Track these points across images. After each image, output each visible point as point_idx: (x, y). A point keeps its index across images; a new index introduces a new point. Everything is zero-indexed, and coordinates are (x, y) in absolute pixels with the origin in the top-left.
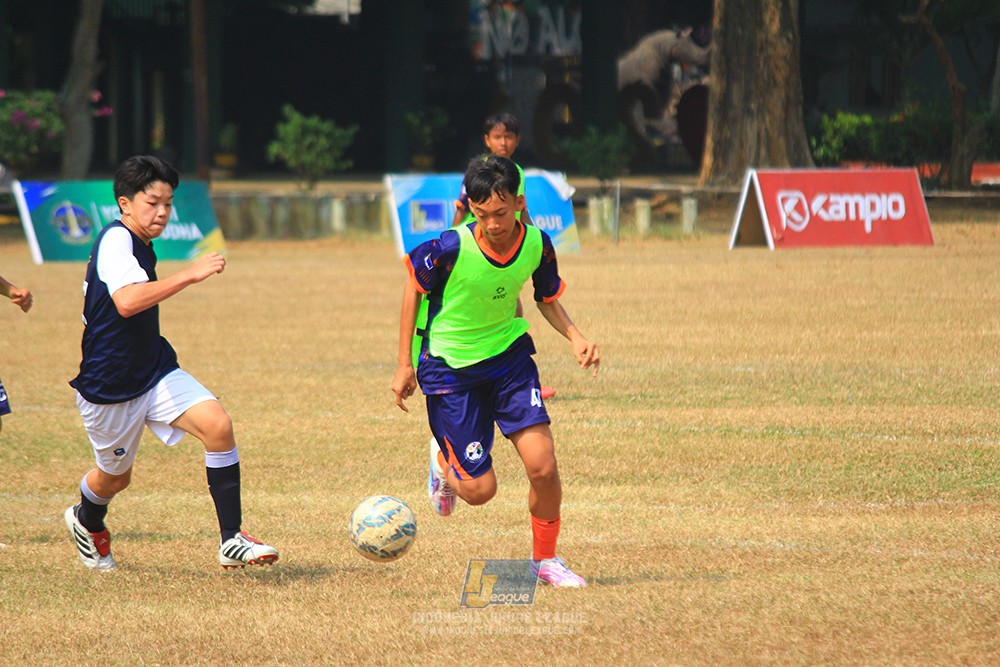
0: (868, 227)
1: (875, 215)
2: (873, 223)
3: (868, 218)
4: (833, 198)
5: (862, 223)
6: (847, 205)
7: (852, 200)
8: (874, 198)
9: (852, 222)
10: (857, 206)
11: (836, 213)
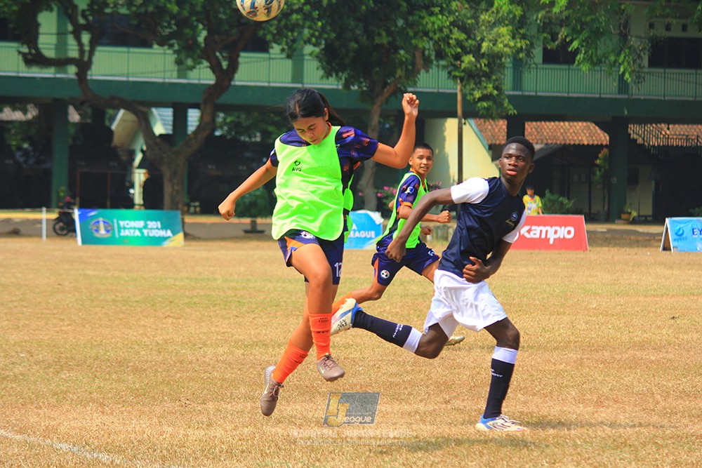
0: (551, 242)
1: (557, 236)
2: (555, 239)
3: (552, 237)
4: (533, 228)
5: (549, 239)
6: (541, 231)
7: (544, 229)
8: (558, 228)
9: (543, 239)
10: (547, 231)
11: (535, 234)
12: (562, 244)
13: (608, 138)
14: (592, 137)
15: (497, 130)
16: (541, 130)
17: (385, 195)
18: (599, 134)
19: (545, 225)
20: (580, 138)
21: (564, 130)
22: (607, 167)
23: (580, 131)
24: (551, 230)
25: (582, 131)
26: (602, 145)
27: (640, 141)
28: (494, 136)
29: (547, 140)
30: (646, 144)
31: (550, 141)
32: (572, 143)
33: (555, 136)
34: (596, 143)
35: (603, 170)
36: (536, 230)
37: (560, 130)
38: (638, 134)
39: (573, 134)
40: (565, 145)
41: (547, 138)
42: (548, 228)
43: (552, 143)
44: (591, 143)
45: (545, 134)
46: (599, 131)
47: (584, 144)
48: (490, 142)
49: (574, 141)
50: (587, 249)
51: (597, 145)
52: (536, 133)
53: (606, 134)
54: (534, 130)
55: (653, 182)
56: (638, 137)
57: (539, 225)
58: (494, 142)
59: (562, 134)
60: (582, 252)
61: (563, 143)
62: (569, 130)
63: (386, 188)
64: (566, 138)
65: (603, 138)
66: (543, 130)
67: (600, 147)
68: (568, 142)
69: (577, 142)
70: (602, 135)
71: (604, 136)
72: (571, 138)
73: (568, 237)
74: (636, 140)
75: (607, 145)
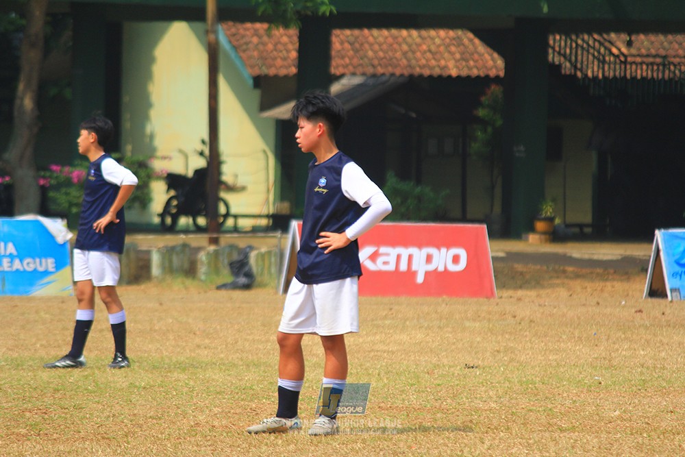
0: (420, 279)
1: (431, 267)
2: (427, 274)
3: (421, 270)
4: (383, 250)
5: (414, 274)
6: (399, 257)
7: (405, 252)
9: (403, 273)
10: (410, 257)
11: (385, 263)
12: (441, 283)
13: (500, 63)
14: (467, 61)
15: (270, 46)
16: (362, 44)
17: (53, 182)
18: (481, 55)
19: (406, 244)
20: (443, 63)
21: (410, 46)
22: (499, 123)
23: (442, 48)
24: (419, 254)
25: (447, 46)
26: (487, 77)
27: (567, 68)
28: (264, 59)
29: (373, 66)
30: (579, 74)
31: (380, 70)
32: (426, 72)
33: (391, 59)
34: (475, 72)
35: (490, 129)
36: (387, 255)
37: (400, 45)
38: (564, 56)
39: (429, 55)
40: (411, 76)
41: (376, 62)
42: (413, 250)
43: (383, 74)
44: (464, 73)
45: (370, 53)
46: (481, 47)
47: (450, 77)
48: (257, 72)
49: (432, 68)
50: (492, 294)
51: (478, 77)
52: (351, 53)
53: (496, 55)
54: (347, 45)
55: (594, 156)
56: (562, 59)
57: (393, 244)
58: (265, 71)
59: (405, 54)
60: (482, 300)
61: (406, 72)
62: (419, 45)
63: (54, 167)
64: (413, 62)
65: (491, 63)
66: (366, 46)
67: (482, 82)
68: (417, 71)
69: (437, 72)
70: (487, 57)
71: (493, 59)
72: (423, 61)
73: (453, 268)
74: (559, 66)
75: (497, 77)
